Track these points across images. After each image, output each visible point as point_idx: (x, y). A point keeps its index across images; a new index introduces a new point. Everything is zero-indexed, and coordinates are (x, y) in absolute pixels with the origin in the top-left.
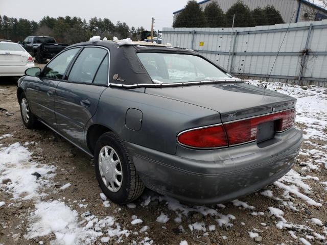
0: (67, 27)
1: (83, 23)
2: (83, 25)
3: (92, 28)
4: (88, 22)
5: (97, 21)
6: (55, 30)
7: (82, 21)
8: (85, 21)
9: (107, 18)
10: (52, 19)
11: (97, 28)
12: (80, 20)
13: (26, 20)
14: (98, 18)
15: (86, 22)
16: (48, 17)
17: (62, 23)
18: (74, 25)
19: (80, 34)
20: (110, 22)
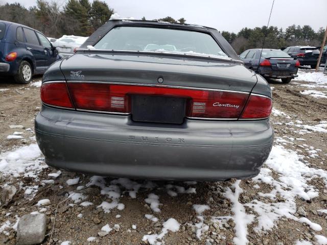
0: (262, 36)
1: (279, 32)
2: (278, 34)
3: (288, 36)
4: (284, 31)
5: (294, 30)
6: (250, 40)
7: (279, 30)
8: (281, 30)
9: (307, 25)
10: (250, 30)
11: (293, 36)
12: (276, 29)
13: (227, 32)
14: (296, 26)
15: (283, 31)
16: (246, 28)
17: (258, 33)
18: (268, 35)
19: (272, 44)
20: (311, 29)
